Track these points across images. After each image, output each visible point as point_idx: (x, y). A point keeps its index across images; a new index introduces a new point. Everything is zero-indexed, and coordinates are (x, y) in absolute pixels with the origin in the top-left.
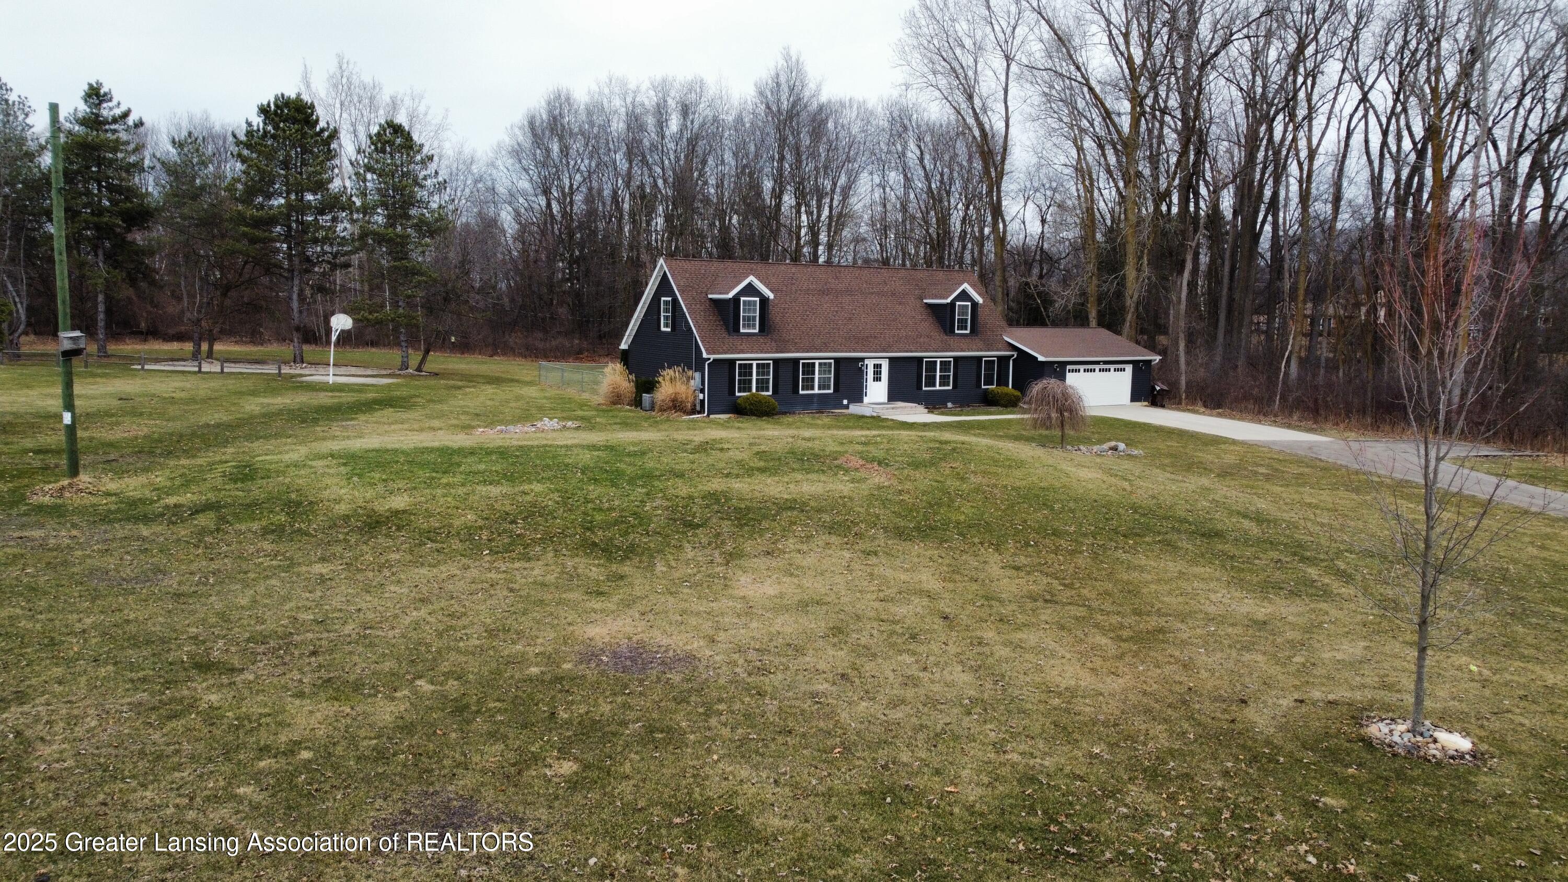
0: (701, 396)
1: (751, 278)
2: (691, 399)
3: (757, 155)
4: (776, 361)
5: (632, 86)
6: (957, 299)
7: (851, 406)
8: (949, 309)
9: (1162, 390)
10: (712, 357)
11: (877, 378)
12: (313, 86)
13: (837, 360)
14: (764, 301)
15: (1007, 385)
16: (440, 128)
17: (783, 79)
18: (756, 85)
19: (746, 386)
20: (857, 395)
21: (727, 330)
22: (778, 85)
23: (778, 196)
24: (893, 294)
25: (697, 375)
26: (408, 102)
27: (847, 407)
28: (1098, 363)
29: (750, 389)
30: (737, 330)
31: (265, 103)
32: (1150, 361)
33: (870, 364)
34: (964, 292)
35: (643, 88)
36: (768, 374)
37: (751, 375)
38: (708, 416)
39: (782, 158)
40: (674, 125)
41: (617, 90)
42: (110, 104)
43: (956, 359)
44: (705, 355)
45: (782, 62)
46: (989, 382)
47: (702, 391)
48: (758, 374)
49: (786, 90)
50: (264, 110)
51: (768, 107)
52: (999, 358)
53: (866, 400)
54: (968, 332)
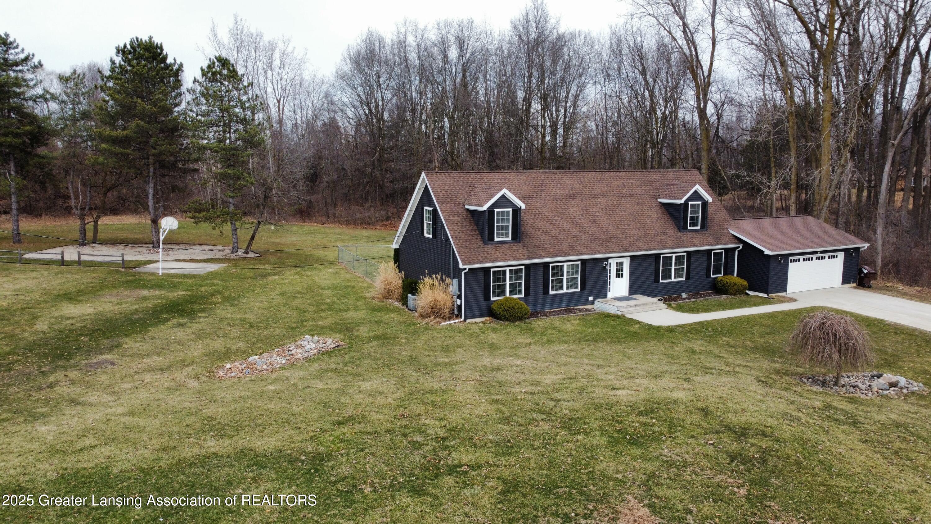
0: (458, 302)
1: (505, 191)
2: (449, 305)
3: (513, 74)
4: (527, 266)
5: (421, 26)
6: (689, 199)
7: (596, 302)
8: (682, 207)
9: (869, 273)
10: (468, 267)
11: (619, 274)
12: (219, 36)
13: (583, 262)
14: (517, 211)
15: (733, 275)
16: (302, 62)
17: (531, 17)
18: (511, 22)
19: (500, 290)
20: (602, 292)
21: (483, 239)
22: (528, 21)
23: (528, 102)
24: (631, 195)
25: (455, 281)
26: (280, 45)
27: (593, 303)
28: (816, 253)
29: (504, 294)
30: (491, 239)
31: (122, 45)
32: (859, 248)
33: (613, 263)
34: (696, 192)
35: (429, 27)
36: (521, 278)
37: (505, 280)
38: (465, 320)
39: (530, 76)
40: (453, 53)
41: (410, 29)
42: (16, 50)
43: (689, 253)
44: (461, 266)
45: (530, 5)
46: (717, 272)
47: (459, 297)
48: (511, 279)
49: (533, 24)
50: (122, 51)
51: (520, 37)
52: (726, 250)
53: (610, 295)
54: (699, 227)
